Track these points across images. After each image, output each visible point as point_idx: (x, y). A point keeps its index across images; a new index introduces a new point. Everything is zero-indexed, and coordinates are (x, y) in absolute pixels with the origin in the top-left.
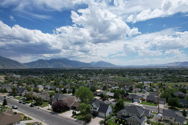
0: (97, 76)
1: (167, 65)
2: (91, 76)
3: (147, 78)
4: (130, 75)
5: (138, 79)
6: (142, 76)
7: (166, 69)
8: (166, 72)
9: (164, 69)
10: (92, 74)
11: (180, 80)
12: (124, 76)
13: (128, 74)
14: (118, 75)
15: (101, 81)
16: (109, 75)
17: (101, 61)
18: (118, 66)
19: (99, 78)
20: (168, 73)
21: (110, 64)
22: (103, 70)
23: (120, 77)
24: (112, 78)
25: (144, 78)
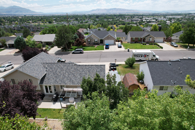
0: (11, 24)
2: (1, 25)
3: (78, 23)
6: (72, 22)
12: (50, 23)
13: (55, 20)
14: (43, 22)
15: (19, 29)
16: (29, 23)
19: (15, 26)
20: (95, 18)
22: (20, 17)
24: (36, 26)
25: (75, 23)
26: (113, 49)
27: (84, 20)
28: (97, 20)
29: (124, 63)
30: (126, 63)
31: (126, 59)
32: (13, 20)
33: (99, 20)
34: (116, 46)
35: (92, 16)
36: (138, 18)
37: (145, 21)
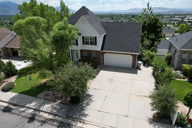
1: (127, 11)
8: (129, 17)
27: (120, 19)
28: (133, 19)
35: (128, 16)
36: (179, 18)
37: (187, 20)
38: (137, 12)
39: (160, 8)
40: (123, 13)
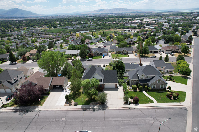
0: (19, 30)
1: (92, 13)
2: (11, 31)
3: (82, 28)
4: (62, 25)
5: (73, 29)
6: (75, 26)
7: (93, 17)
8: (95, 20)
9: (92, 17)
10: (10, 28)
11: (111, 27)
12: (55, 27)
13: (59, 25)
14: (48, 27)
15: (30, 36)
16: (36, 28)
17: (15, 9)
18: (41, 14)
19: (24, 32)
20: (97, 21)
21: (29, 13)
22: (24, 21)
23: (51, 29)
24: (43, 31)
25: (78, 27)
26: (107, 57)
27: (87, 24)
28: (99, 23)
29: (108, 64)
30: (109, 64)
31: (109, 63)
32: (20, 26)
33: (101, 24)
34: (108, 56)
35: (94, 18)
36: (139, 20)
37: (145, 23)
38: (102, 14)
39: (122, 9)
40: (88, 14)
